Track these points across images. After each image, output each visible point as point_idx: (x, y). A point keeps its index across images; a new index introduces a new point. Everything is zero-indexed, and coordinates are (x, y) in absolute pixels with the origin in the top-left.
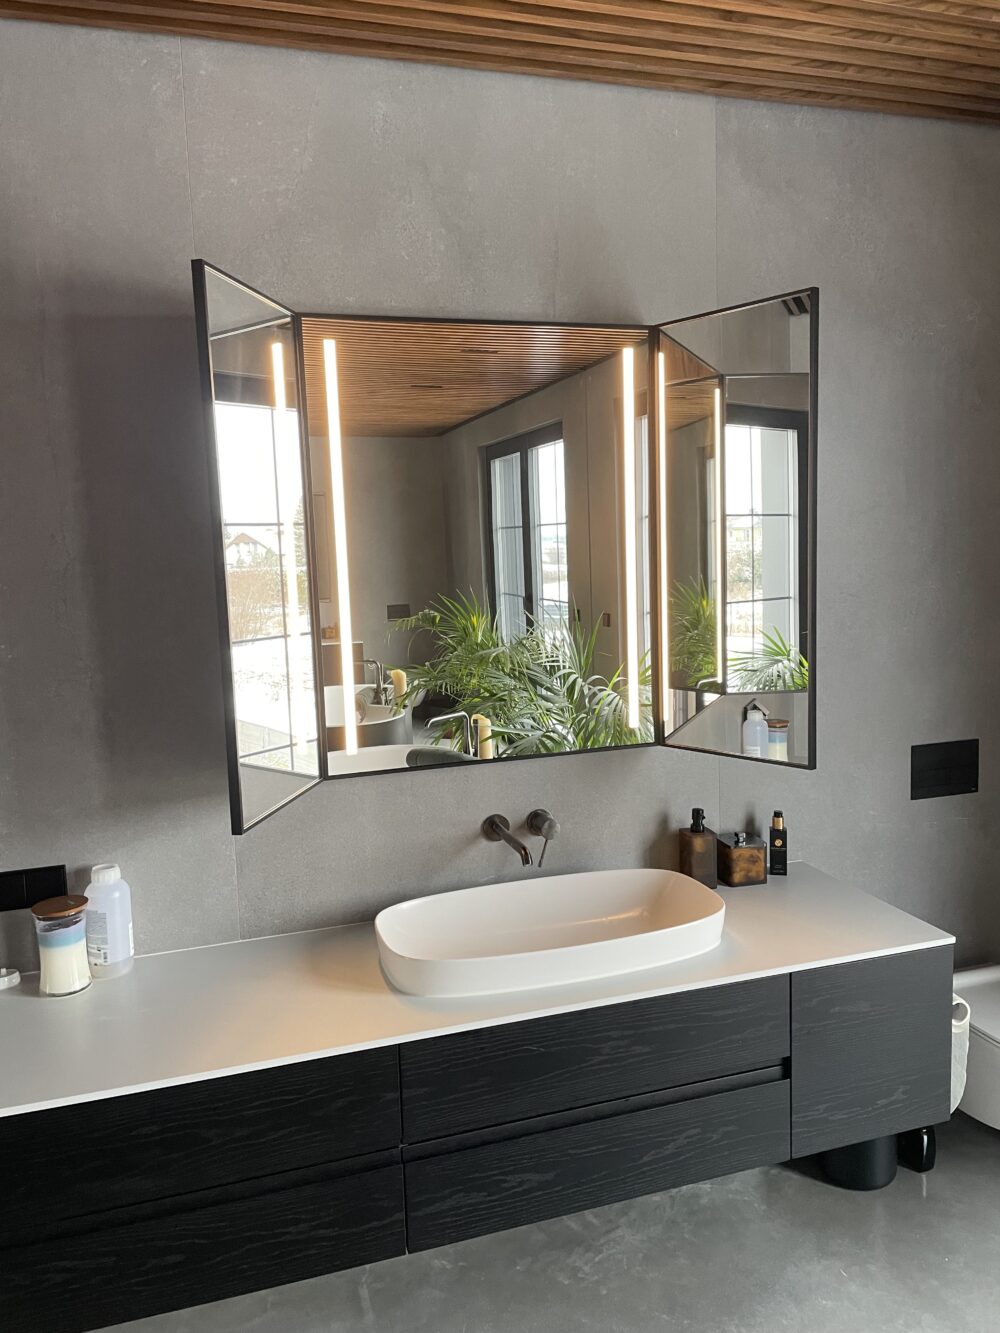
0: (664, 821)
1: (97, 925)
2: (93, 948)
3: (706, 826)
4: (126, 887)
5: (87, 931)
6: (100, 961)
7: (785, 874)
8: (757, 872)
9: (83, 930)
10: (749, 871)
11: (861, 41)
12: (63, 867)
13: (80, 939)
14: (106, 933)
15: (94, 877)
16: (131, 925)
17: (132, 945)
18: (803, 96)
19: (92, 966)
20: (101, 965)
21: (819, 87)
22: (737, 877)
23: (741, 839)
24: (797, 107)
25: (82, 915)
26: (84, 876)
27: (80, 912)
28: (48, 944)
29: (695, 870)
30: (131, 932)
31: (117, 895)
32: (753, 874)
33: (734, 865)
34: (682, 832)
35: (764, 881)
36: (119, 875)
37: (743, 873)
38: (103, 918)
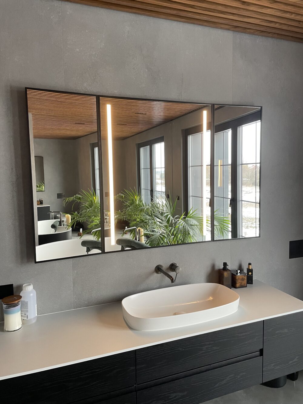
0: (213, 266)
1: (25, 306)
2: (23, 314)
3: (228, 268)
4: (35, 292)
5: (21, 308)
6: (25, 318)
7: (252, 284)
8: (244, 283)
9: (20, 308)
10: (241, 283)
11: (283, 14)
12: (12, 285)
13: (19, 311)
14: (28, 309)
15: (24, 288)
16: (36, 305)
17: (36, 312)
18: (260, 33)
19: (23, 320)
20: (26, 320)
21: (266, 30)
22: (238, 285)
23: (238, 273)
24: (257, 36)
25: (20, 302)
26: (20, 288)
27: (19, 302)
28: (8, 313)
29: (225, 283)
30: (36, 307)
31: (32, 295)
32: (243, 284)
33: (237, 281)
34: (219, 270)
35: (246, 287)
36: (32, 287)
37: (239, 284)
38: (27, 303)
